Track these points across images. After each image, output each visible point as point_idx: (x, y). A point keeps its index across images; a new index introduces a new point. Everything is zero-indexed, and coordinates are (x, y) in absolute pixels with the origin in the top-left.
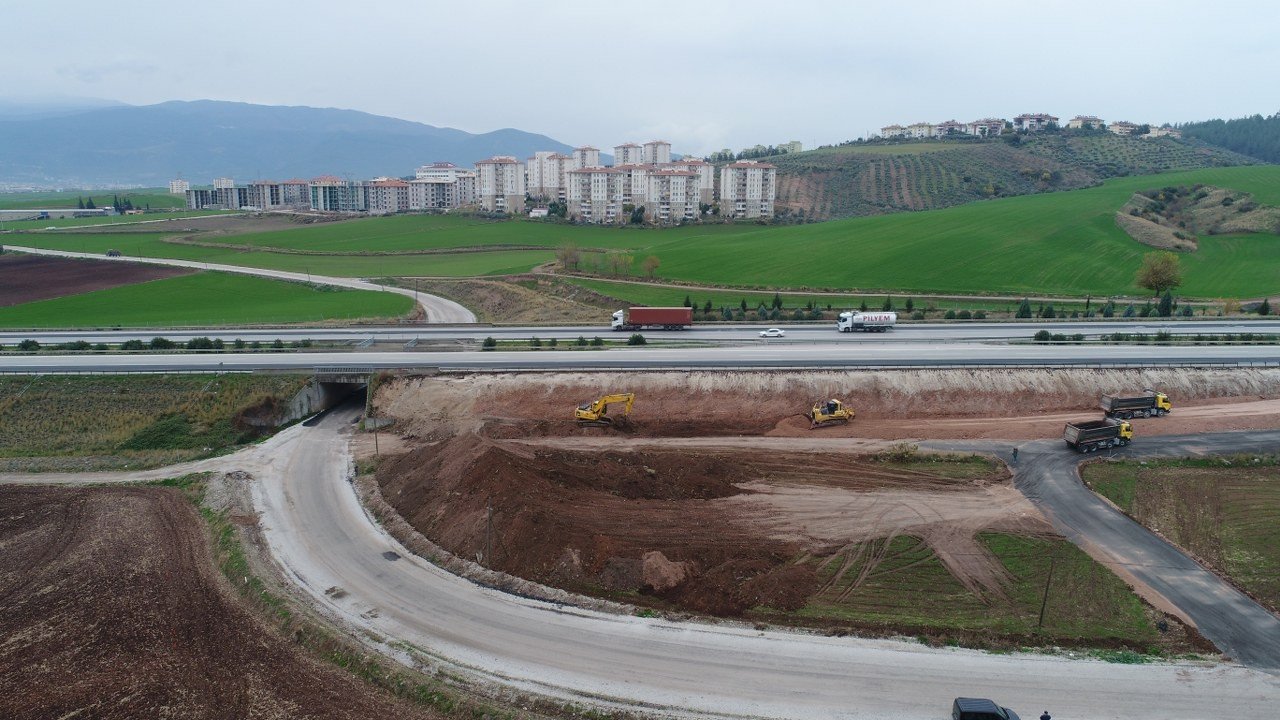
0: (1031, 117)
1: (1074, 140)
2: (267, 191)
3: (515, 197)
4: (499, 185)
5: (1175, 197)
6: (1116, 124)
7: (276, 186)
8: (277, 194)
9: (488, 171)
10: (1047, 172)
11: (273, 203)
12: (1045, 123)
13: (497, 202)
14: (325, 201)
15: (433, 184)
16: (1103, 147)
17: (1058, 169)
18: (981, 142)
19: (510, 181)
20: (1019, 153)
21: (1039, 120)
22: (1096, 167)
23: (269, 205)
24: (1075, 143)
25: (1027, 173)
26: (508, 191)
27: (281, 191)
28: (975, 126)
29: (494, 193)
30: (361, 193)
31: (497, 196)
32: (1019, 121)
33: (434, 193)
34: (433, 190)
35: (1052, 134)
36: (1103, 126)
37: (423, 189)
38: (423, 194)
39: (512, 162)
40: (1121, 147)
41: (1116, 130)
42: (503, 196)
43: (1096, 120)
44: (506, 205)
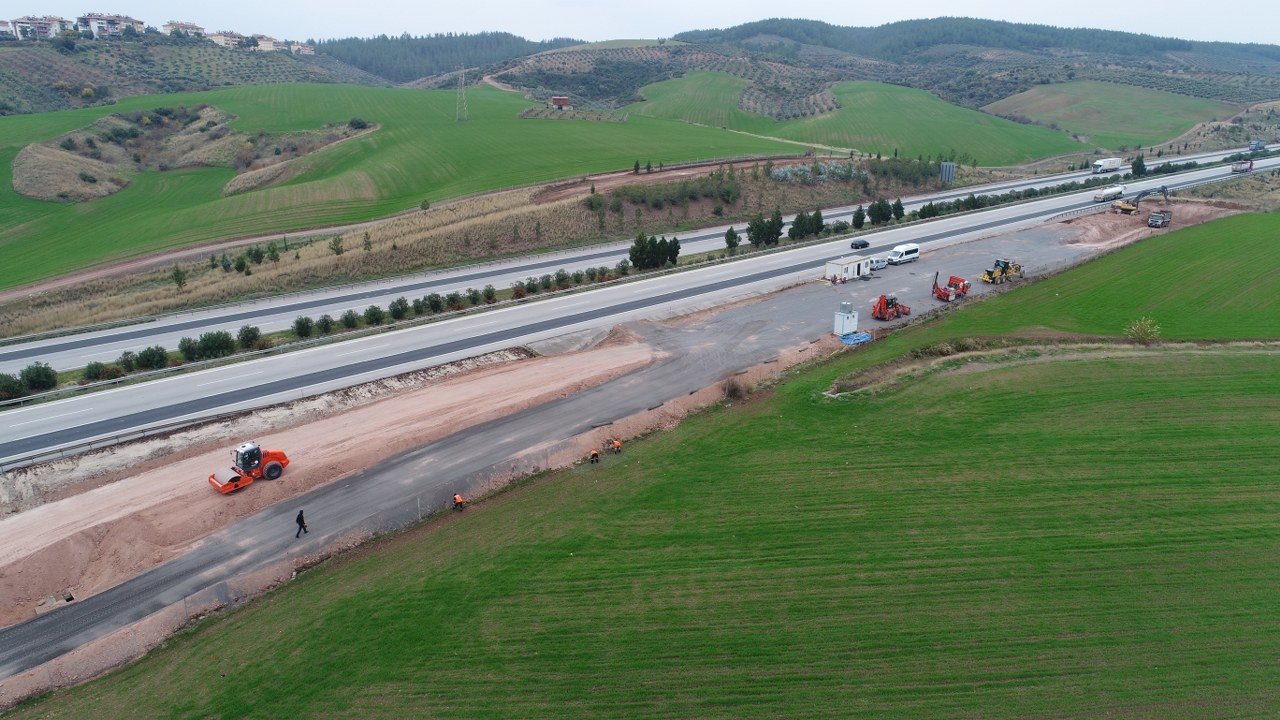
0: (99, 18)
1: (158, 48)
5: (165, 119)
6: (220, 34)
10: (88, 86)
12: (123, 26)
16: (190, 58)
17: (106, 84)
18: (20, 44)
20: (66, 62)
21: (112, 22)
22: (159, 82)
24: (157, 53)
25: (62, 87)
28: (14, 23)
32: (85, 21)
35: (131, 40)
36: (199, 35)
40: (212, 60)
41: (221, 41)
43: (193, 27)
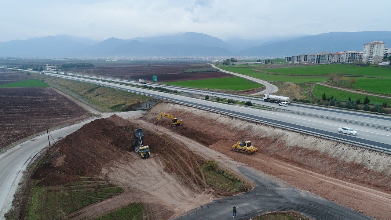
2: (303, 57)
3: (378, 57)
4: (371, 52)
7: (307, 55)
8: (306, 58)
9: (367, 47)
11: (304, 61)
13: (369, 59)
14: (317, 60)
15: (350, 53)
19: (376, 51)
23: (303, 61)
26: (374, 55)
27: (308, 57)
29: (369, 56)
30: (327, 57)
31: (370, 57)
33: (350, 56)
34: (349, 55)
37: (345, 55)
38: (345, 57)
39: (378, 43)
42: (372, 57)
44: (373, 60)
